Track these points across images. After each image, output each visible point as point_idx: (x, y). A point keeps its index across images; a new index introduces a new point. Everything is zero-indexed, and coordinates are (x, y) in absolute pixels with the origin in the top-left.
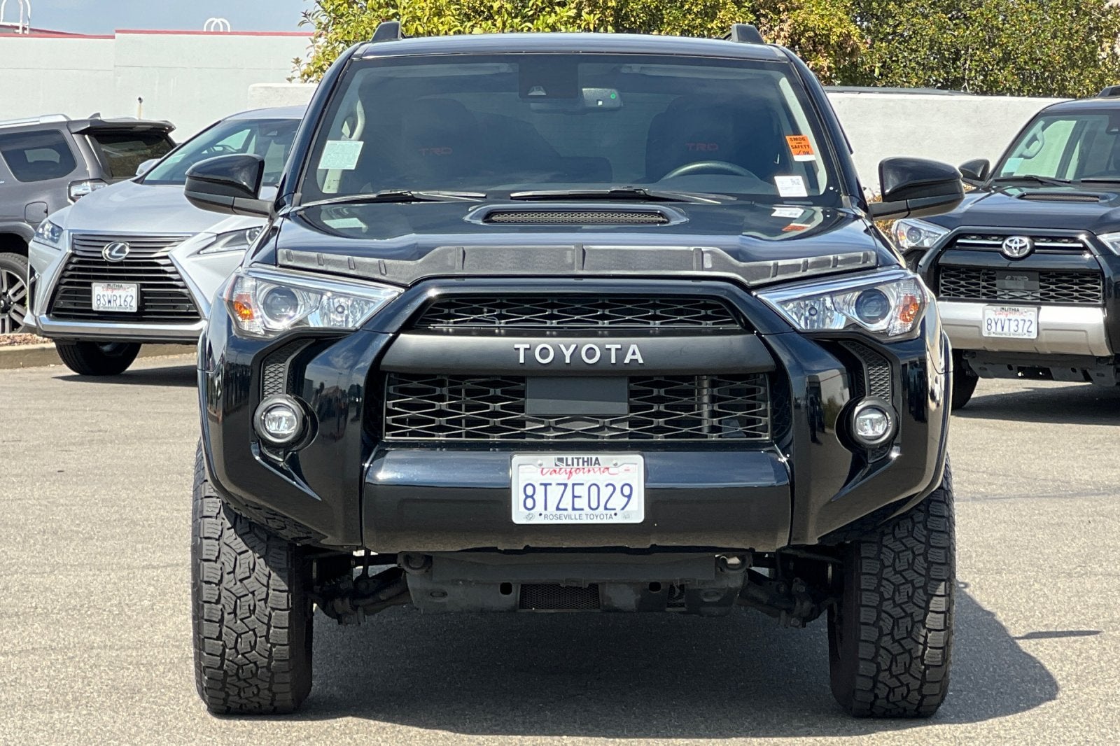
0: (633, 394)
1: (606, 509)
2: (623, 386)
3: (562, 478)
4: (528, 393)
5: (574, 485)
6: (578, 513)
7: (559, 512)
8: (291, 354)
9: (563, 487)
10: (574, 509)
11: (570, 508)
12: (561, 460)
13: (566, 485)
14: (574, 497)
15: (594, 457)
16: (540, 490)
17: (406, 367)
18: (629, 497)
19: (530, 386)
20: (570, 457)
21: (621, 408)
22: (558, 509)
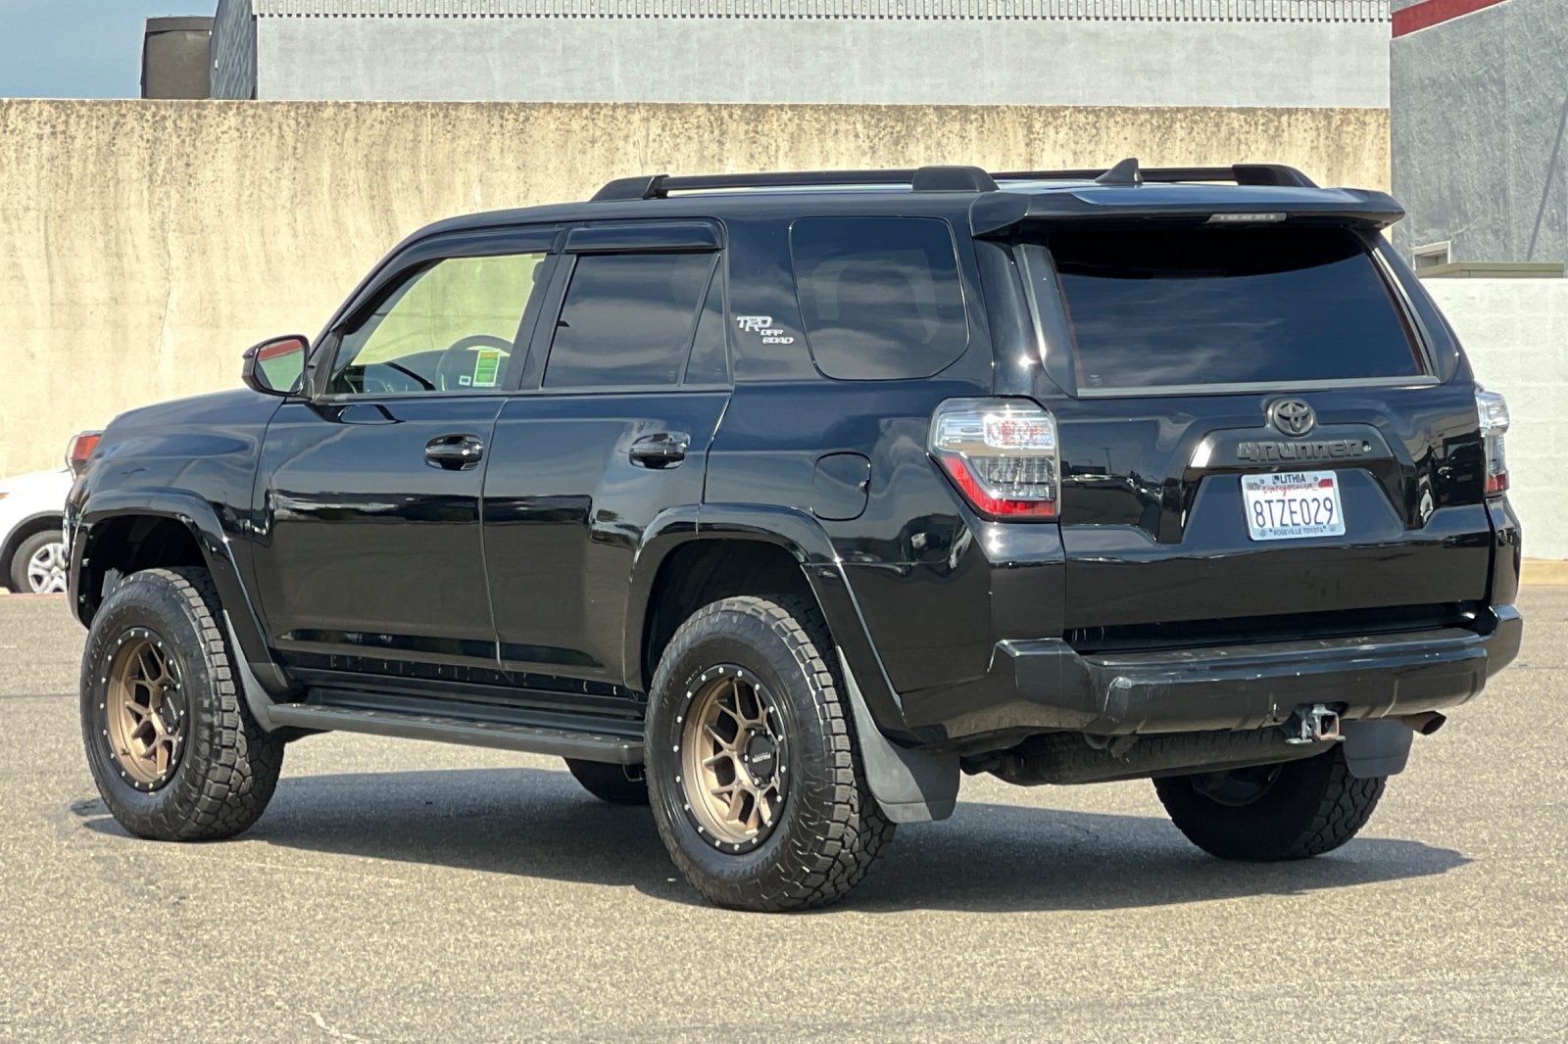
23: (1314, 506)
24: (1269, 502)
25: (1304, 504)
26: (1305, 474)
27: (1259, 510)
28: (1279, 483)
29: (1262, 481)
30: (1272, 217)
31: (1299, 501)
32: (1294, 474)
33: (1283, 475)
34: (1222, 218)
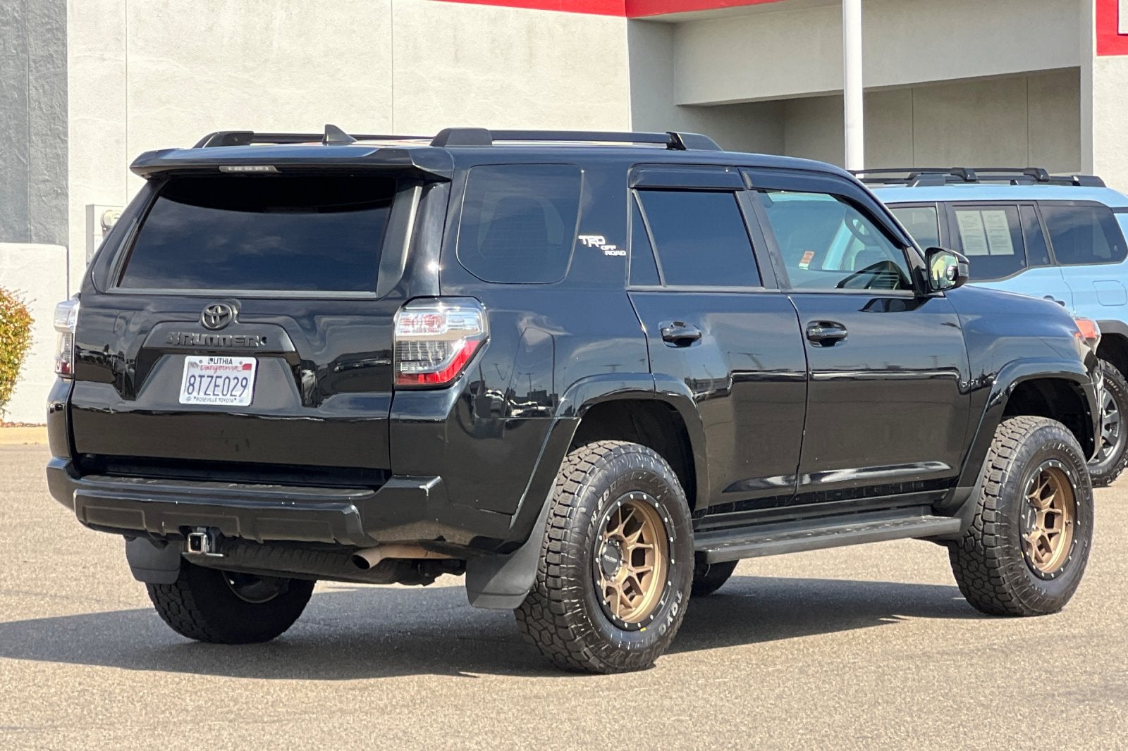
23: (233, 383)
24: (201, 377)
25: (227, 380)
26: (233, 359)
27: (192, 382)
28: (212, 364)
29: (201, 361)
30: (267, 168)
31: (224, 377)
32: (225, 358)
33: (216, 358)
34: (230, 169)
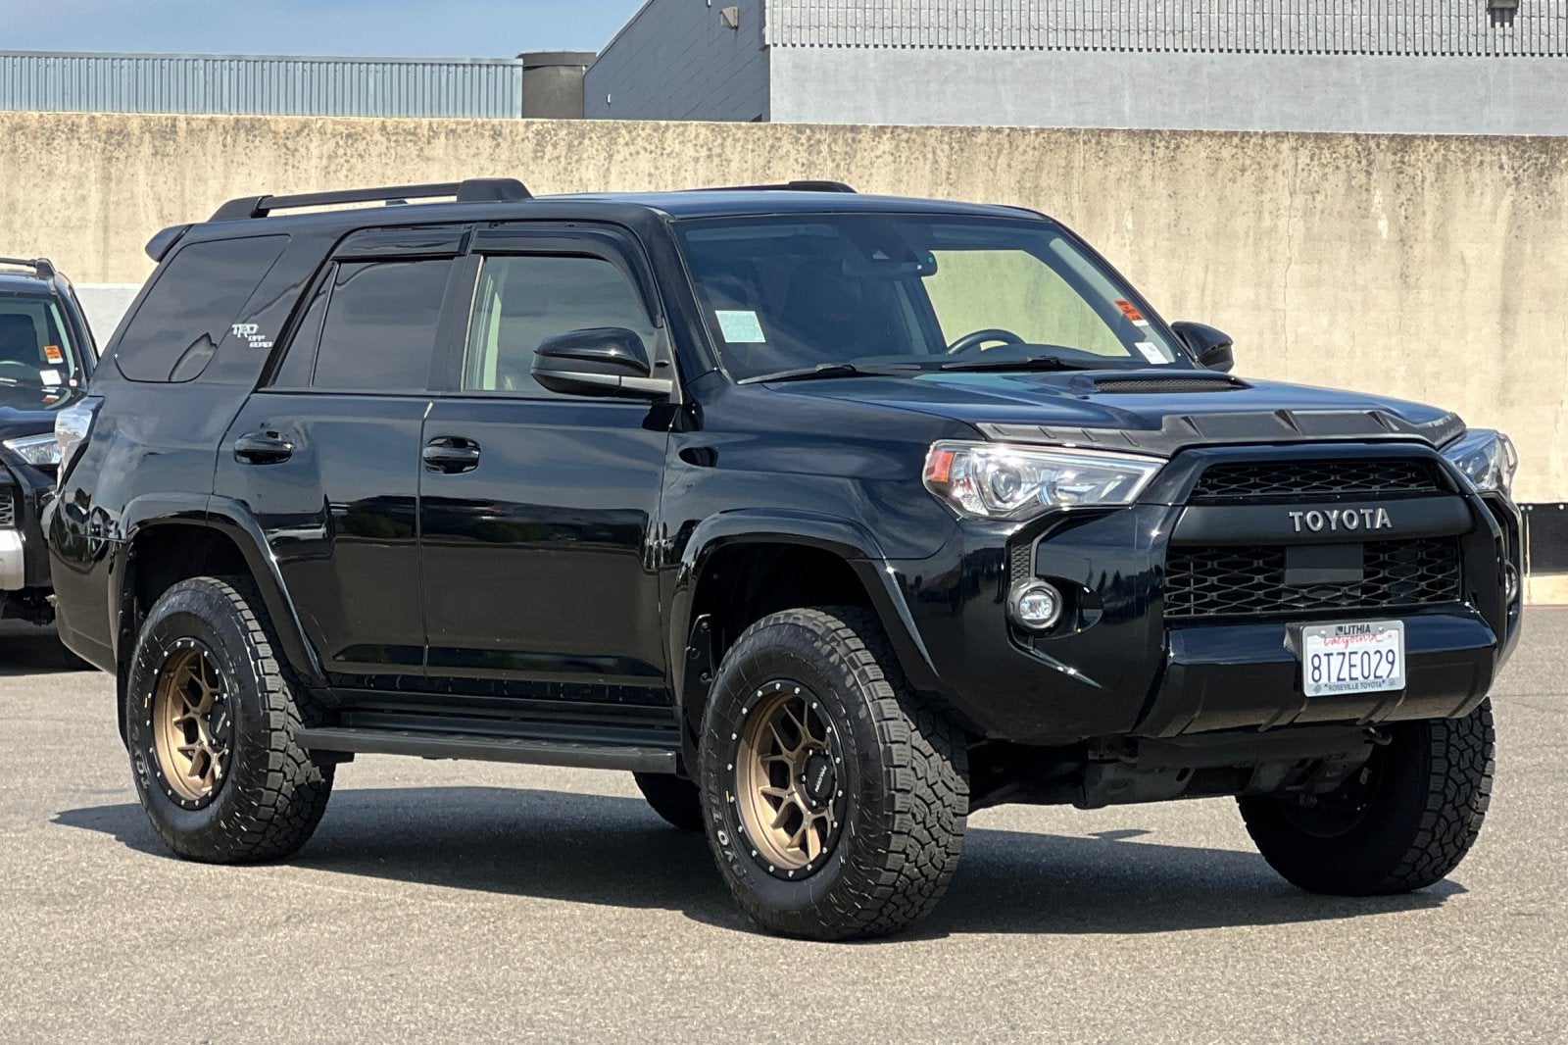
0: (1367, 559)
1: (1376, 677)
2: (1359, 552)
3: (1340, 647)
4: (1288, 563)
5: (1351, 653)
6: (1354, 682)
7: (1340, 683)
8: (1039, 534)
9: (1341, 657)
10: (1351, 679)
11: (1348, 679)
12: (1340, 629)
13: (1344, 654)
14: (1351, 666)
15: (1366, 624)
16: (1324, 659)
17: (1194, 541)
18: (1392, 663)
19: (1290, 555)
20: (1347, 626)
21: (1357, 575)
22: (1339, 679)
